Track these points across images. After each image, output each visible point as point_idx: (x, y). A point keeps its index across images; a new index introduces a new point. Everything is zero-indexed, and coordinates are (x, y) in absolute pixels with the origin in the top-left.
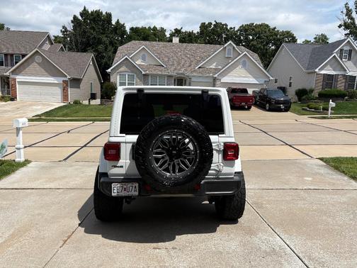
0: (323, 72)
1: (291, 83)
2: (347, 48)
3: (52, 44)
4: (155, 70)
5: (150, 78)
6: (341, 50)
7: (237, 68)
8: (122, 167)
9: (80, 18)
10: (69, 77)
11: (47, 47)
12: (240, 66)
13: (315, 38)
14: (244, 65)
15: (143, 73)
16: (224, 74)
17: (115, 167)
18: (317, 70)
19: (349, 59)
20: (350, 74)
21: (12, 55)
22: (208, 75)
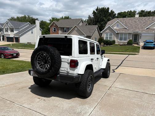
3: (83, 23)
4: (122, 31)
5: (120, 35)
9: (96, 11)
10: (86, 35)
11: (81, 24)
15: (116, 32)
21: (69, 28)
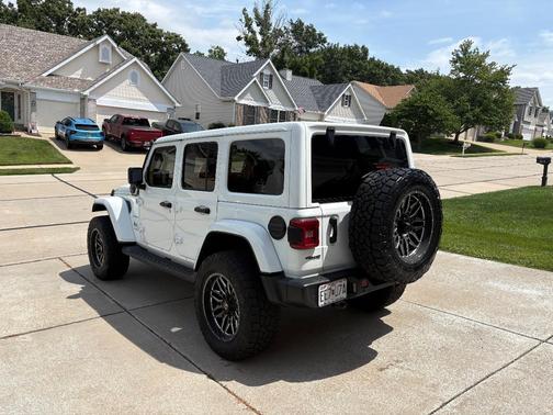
0: (243, 102)
1: (198, 114)
2: (267, 72)
6: (261, 74)
7: (124, 84)
8: (318, 257)
12: (128, 81)
13: (210, 51)
14: (134, 80)
16: (102, 91)
17: (310, 258)
18: (236, 98)
19: (270, 88)
20: (272, 107)
22: (69, 90)
